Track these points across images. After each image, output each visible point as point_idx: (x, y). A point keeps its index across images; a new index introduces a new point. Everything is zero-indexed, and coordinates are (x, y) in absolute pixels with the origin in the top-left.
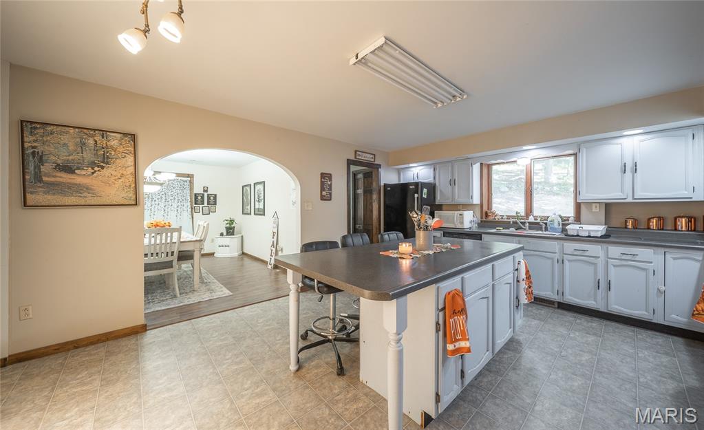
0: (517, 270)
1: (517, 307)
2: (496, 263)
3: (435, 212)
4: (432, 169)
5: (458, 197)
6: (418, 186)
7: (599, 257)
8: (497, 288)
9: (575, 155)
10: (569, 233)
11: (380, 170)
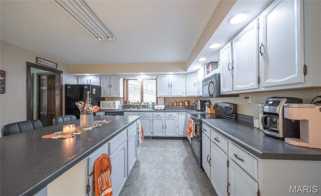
0: (138, 128)
1: (138, 146)
2: (128, 128)
3: (101, 101)
4: (99, 79)
5: (113, 94)
6: (90, 87)
7: (163, 117)
8: (129, 141)
9: (156, 79)
10: (155, 109)
11: (61, 75)
